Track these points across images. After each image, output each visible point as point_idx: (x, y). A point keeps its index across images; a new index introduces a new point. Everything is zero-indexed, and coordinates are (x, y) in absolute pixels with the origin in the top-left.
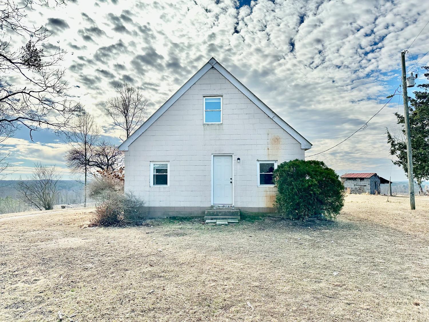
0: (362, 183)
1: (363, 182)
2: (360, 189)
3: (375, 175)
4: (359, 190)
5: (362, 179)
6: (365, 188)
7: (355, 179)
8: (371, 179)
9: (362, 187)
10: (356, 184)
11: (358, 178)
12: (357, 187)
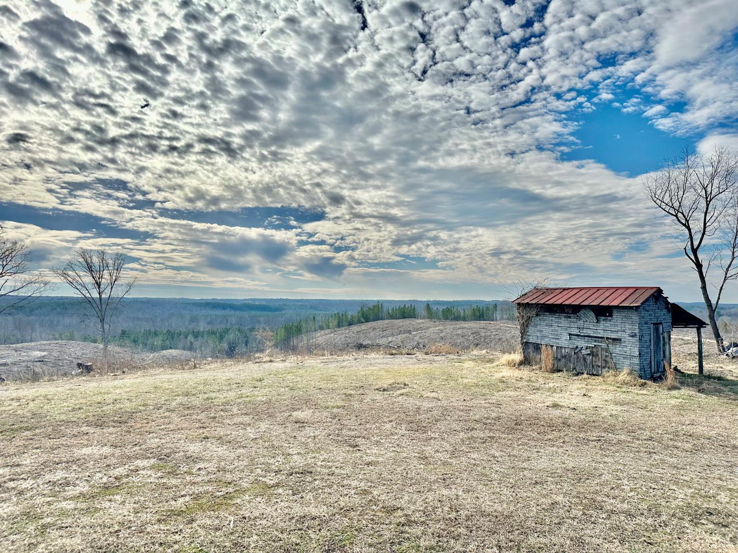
0: (605, 328)
1: (608, 324)
2: (592, 354)
3: (657, 294)
4: (589, 358)
5: (603, 312)
6: (616, 349)
7: (573, 310)
8: (643, 313)
9: (604, 345)
10: (576, 331)
11: (585, 307)
12: (582, 343)
